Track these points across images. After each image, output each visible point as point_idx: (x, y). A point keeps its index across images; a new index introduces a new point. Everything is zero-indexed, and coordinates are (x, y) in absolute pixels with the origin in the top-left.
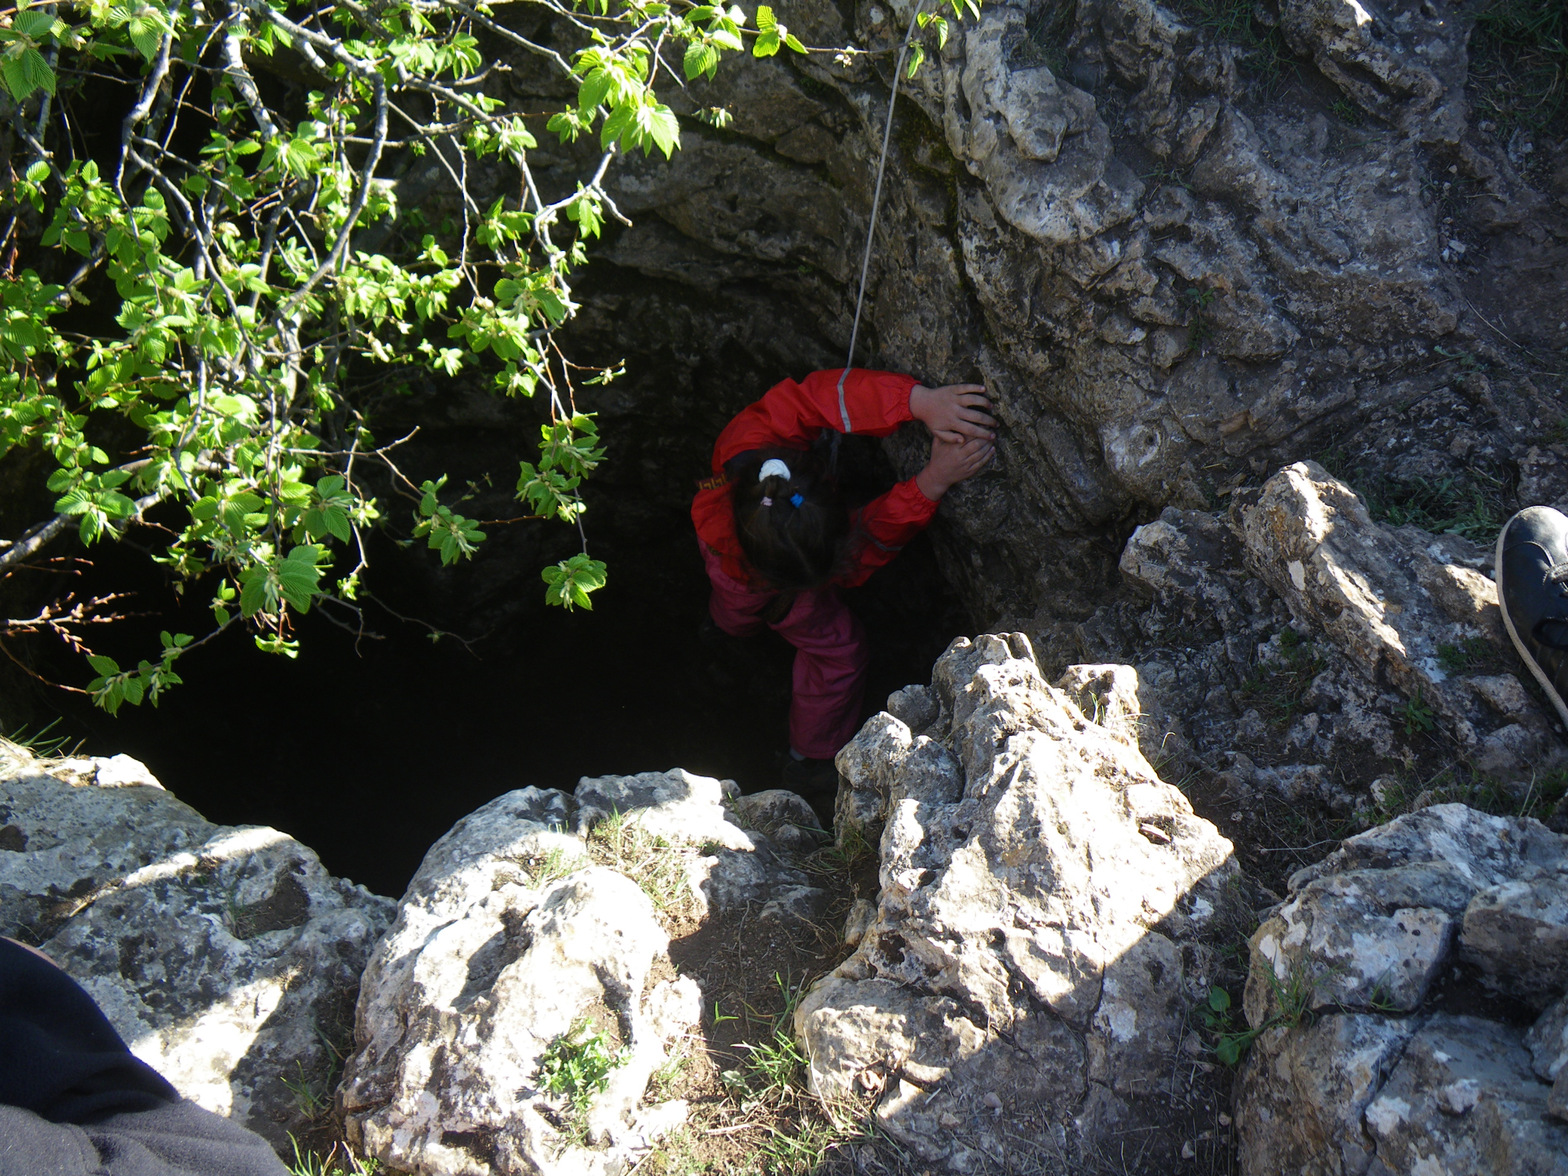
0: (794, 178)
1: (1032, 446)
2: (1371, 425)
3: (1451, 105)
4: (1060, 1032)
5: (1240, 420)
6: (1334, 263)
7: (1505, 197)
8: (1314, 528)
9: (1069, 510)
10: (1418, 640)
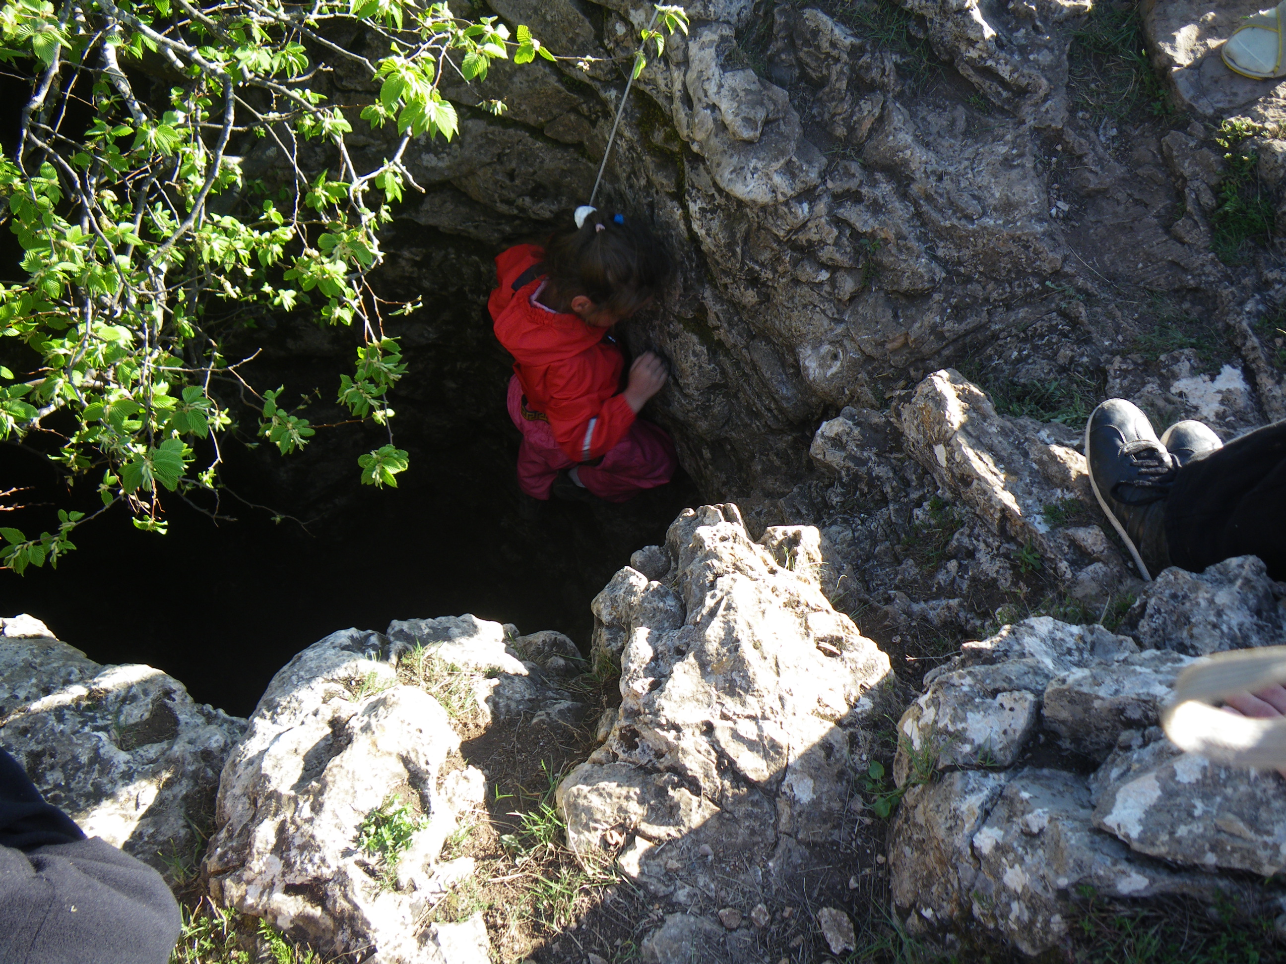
0: (559, 155)
1: (746, 363)
2: (1000, 342)
3: (1056, 99)
4: (756, 797)
5: (902, 339)
6: (970, 219)
7: (1097, 169)
8: (952, 419)
9: (776, 412)
10: (1029, 502)
